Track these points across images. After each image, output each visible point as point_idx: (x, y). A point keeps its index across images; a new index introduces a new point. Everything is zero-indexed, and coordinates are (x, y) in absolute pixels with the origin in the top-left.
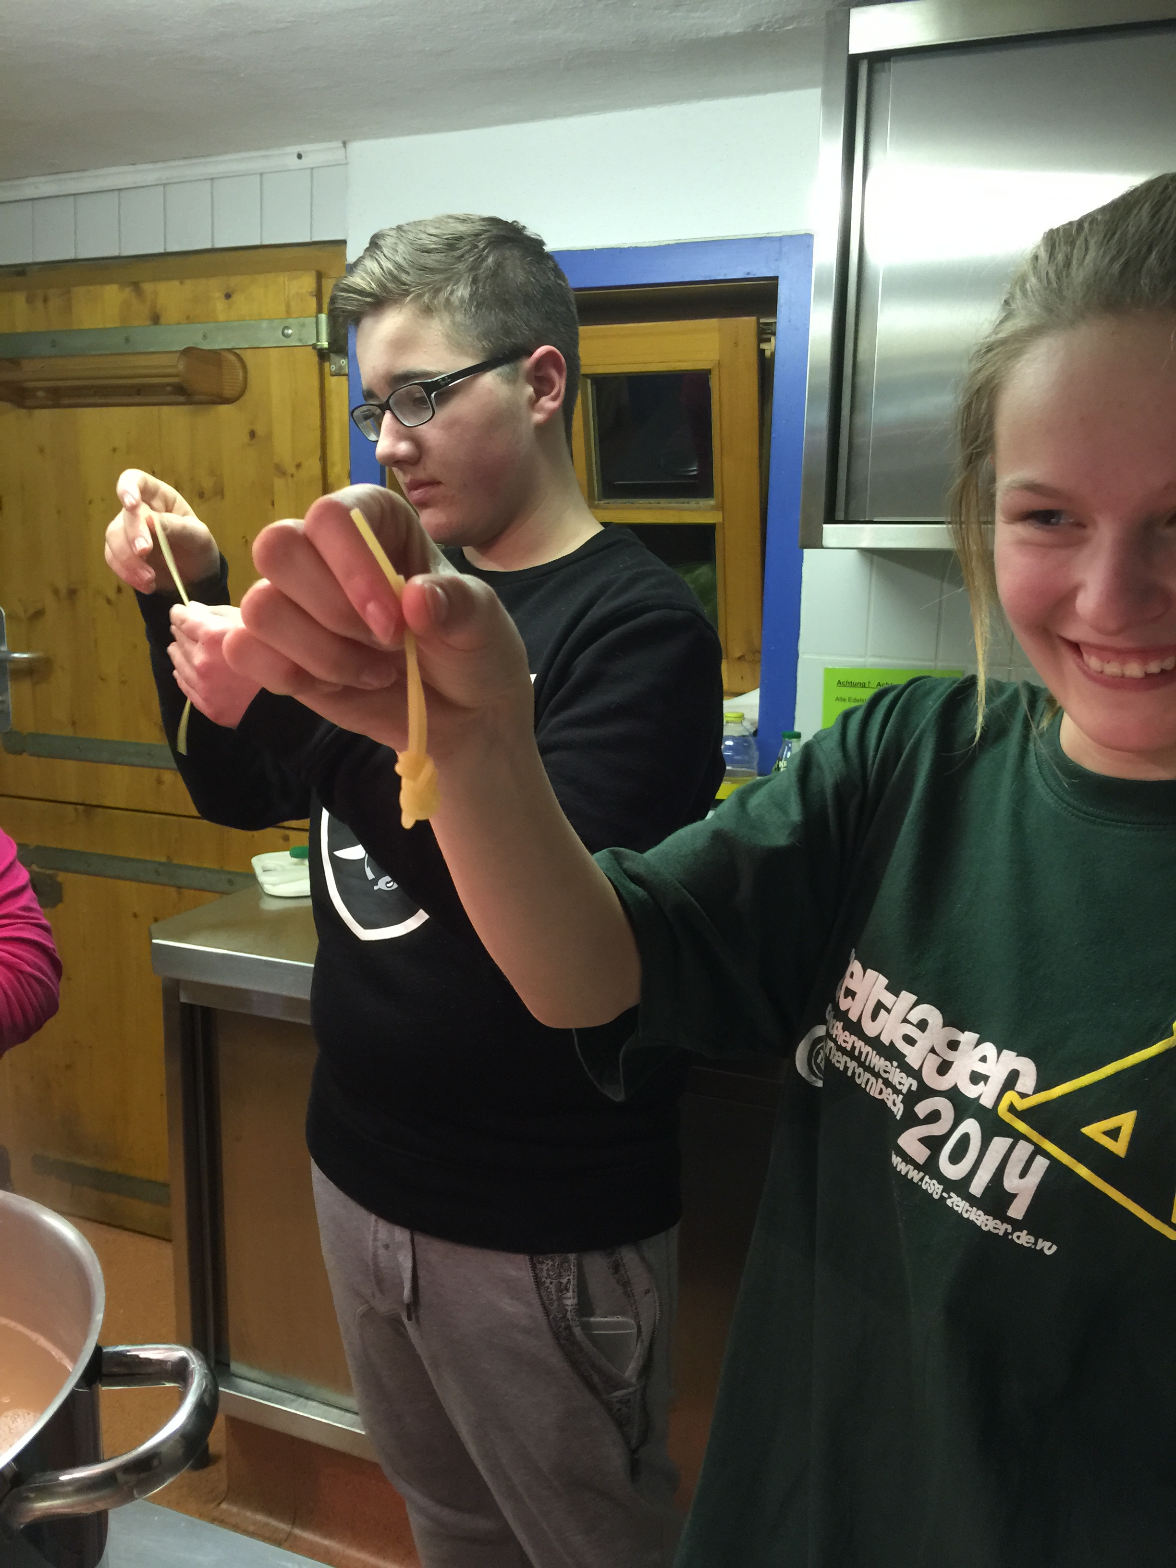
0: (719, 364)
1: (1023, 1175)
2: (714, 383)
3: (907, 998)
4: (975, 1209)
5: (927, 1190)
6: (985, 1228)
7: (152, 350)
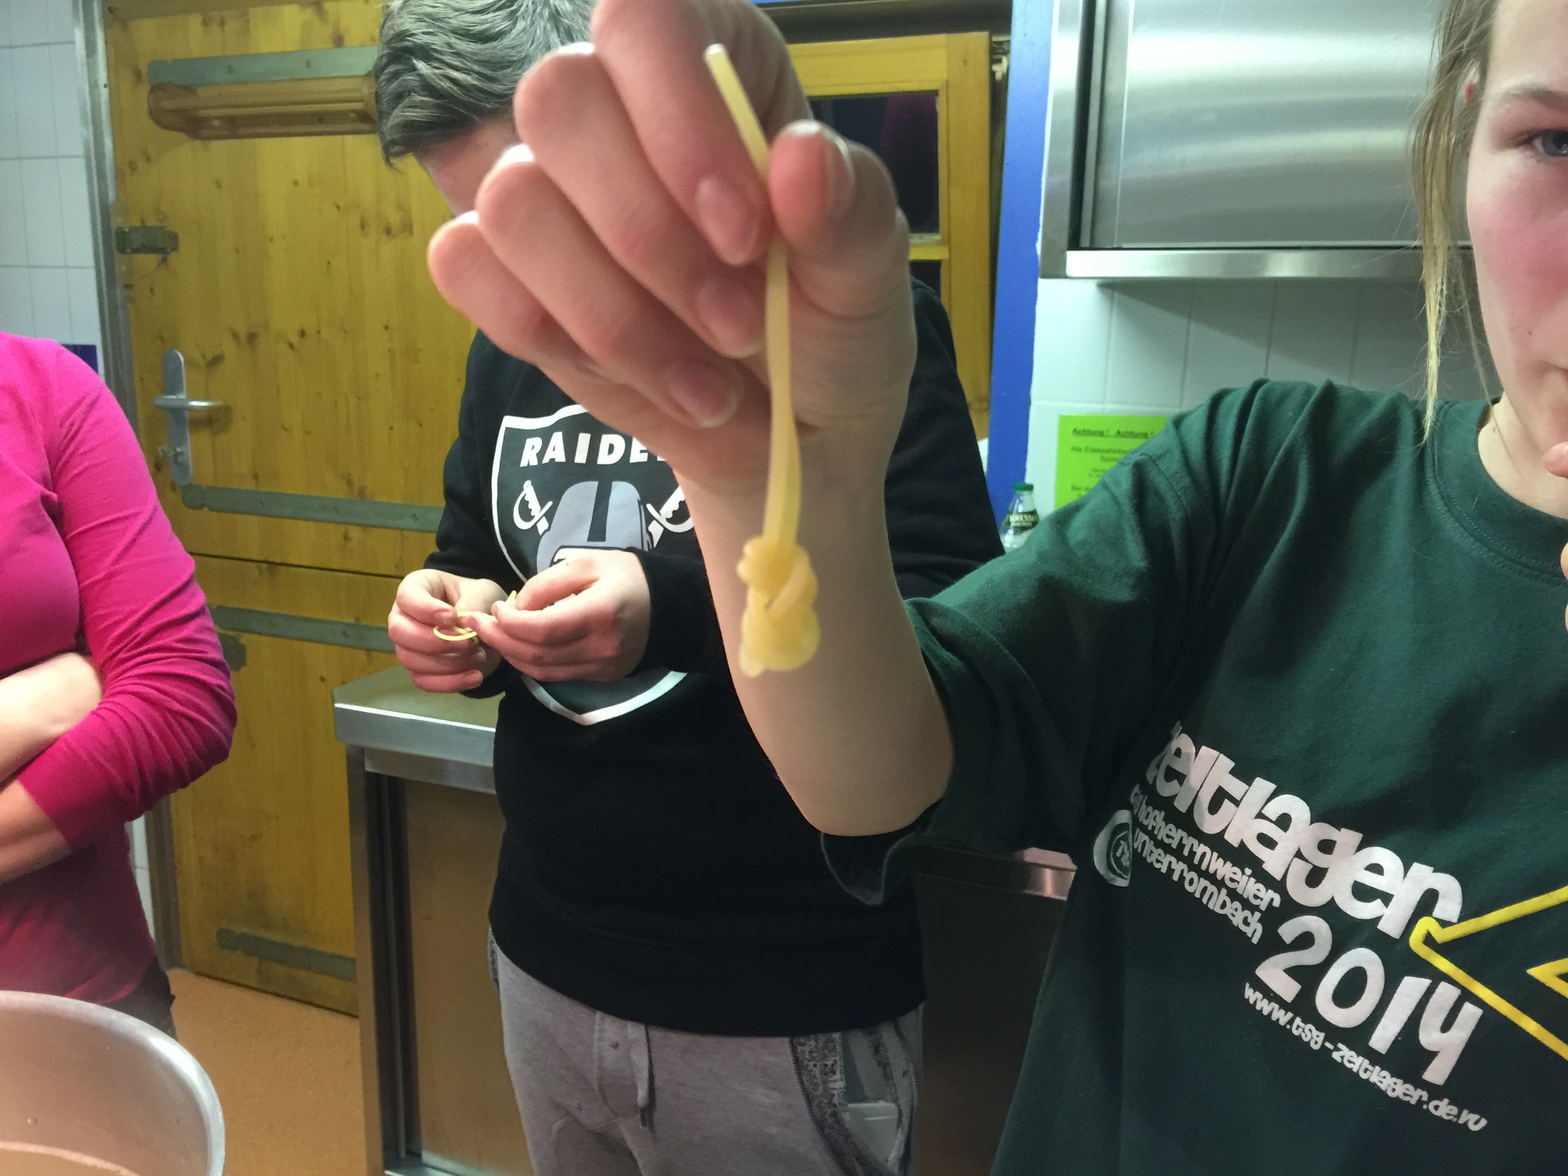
0: (947, 84)
1: (1446, 1026)
2: (941, 107)
3: (1263, 786)
4: (1377, 1068)
5: (1300, 1036)
6: (1390, 1094)
7: (334, 74)
